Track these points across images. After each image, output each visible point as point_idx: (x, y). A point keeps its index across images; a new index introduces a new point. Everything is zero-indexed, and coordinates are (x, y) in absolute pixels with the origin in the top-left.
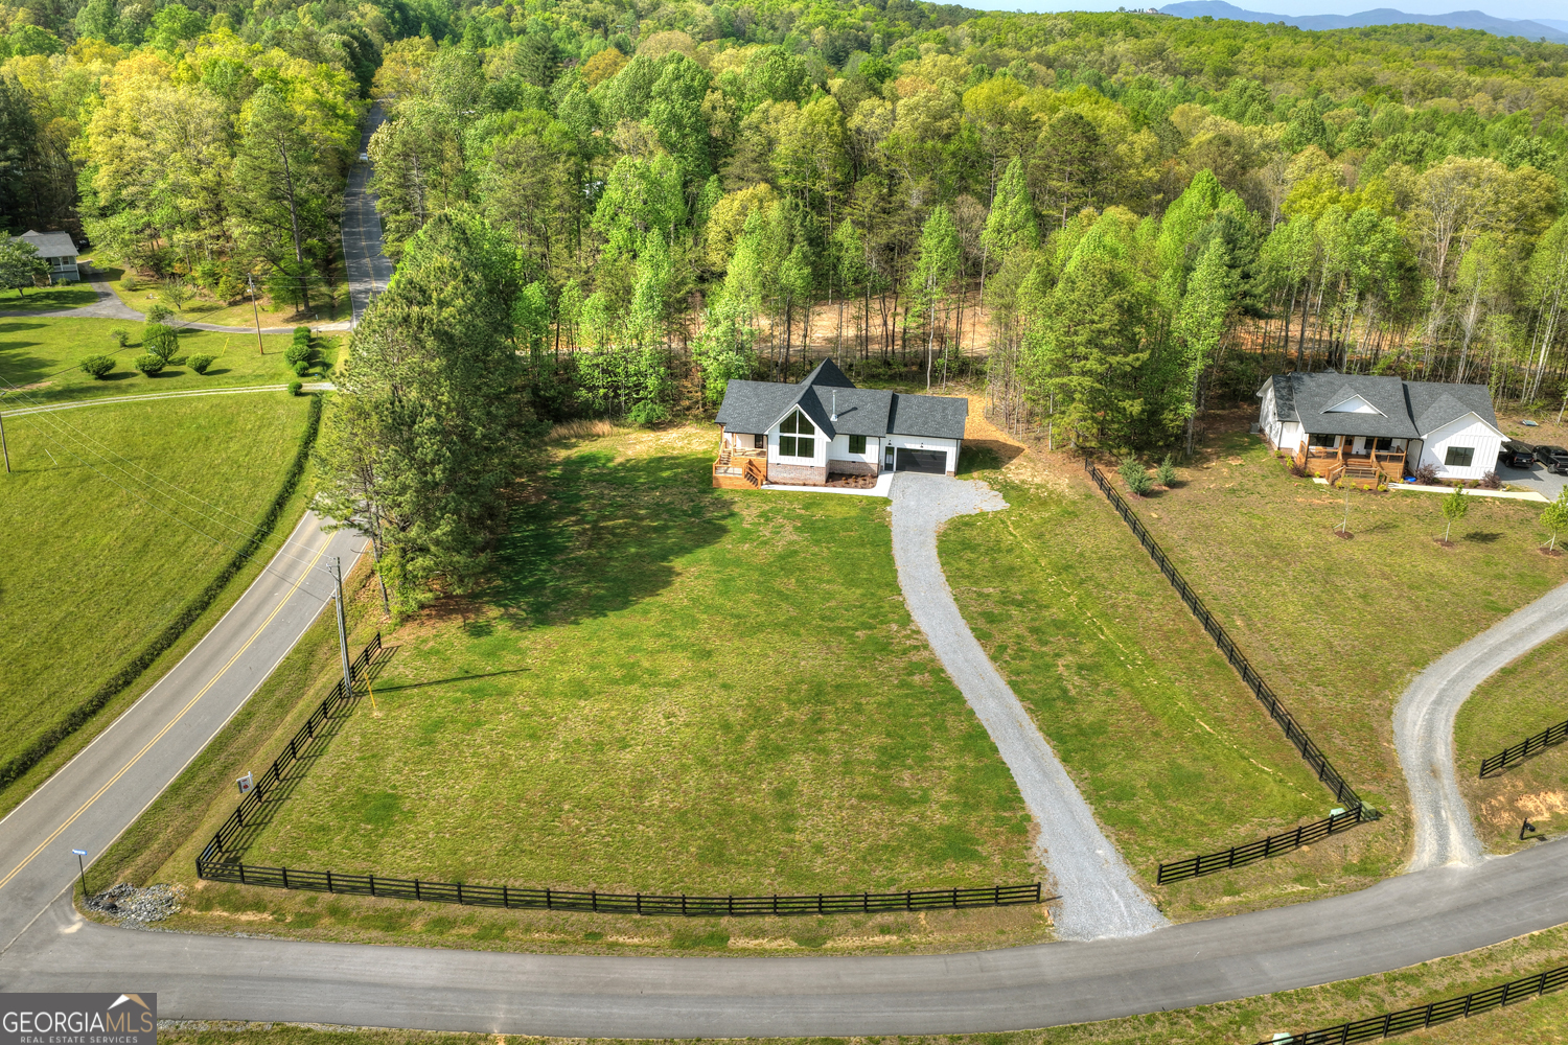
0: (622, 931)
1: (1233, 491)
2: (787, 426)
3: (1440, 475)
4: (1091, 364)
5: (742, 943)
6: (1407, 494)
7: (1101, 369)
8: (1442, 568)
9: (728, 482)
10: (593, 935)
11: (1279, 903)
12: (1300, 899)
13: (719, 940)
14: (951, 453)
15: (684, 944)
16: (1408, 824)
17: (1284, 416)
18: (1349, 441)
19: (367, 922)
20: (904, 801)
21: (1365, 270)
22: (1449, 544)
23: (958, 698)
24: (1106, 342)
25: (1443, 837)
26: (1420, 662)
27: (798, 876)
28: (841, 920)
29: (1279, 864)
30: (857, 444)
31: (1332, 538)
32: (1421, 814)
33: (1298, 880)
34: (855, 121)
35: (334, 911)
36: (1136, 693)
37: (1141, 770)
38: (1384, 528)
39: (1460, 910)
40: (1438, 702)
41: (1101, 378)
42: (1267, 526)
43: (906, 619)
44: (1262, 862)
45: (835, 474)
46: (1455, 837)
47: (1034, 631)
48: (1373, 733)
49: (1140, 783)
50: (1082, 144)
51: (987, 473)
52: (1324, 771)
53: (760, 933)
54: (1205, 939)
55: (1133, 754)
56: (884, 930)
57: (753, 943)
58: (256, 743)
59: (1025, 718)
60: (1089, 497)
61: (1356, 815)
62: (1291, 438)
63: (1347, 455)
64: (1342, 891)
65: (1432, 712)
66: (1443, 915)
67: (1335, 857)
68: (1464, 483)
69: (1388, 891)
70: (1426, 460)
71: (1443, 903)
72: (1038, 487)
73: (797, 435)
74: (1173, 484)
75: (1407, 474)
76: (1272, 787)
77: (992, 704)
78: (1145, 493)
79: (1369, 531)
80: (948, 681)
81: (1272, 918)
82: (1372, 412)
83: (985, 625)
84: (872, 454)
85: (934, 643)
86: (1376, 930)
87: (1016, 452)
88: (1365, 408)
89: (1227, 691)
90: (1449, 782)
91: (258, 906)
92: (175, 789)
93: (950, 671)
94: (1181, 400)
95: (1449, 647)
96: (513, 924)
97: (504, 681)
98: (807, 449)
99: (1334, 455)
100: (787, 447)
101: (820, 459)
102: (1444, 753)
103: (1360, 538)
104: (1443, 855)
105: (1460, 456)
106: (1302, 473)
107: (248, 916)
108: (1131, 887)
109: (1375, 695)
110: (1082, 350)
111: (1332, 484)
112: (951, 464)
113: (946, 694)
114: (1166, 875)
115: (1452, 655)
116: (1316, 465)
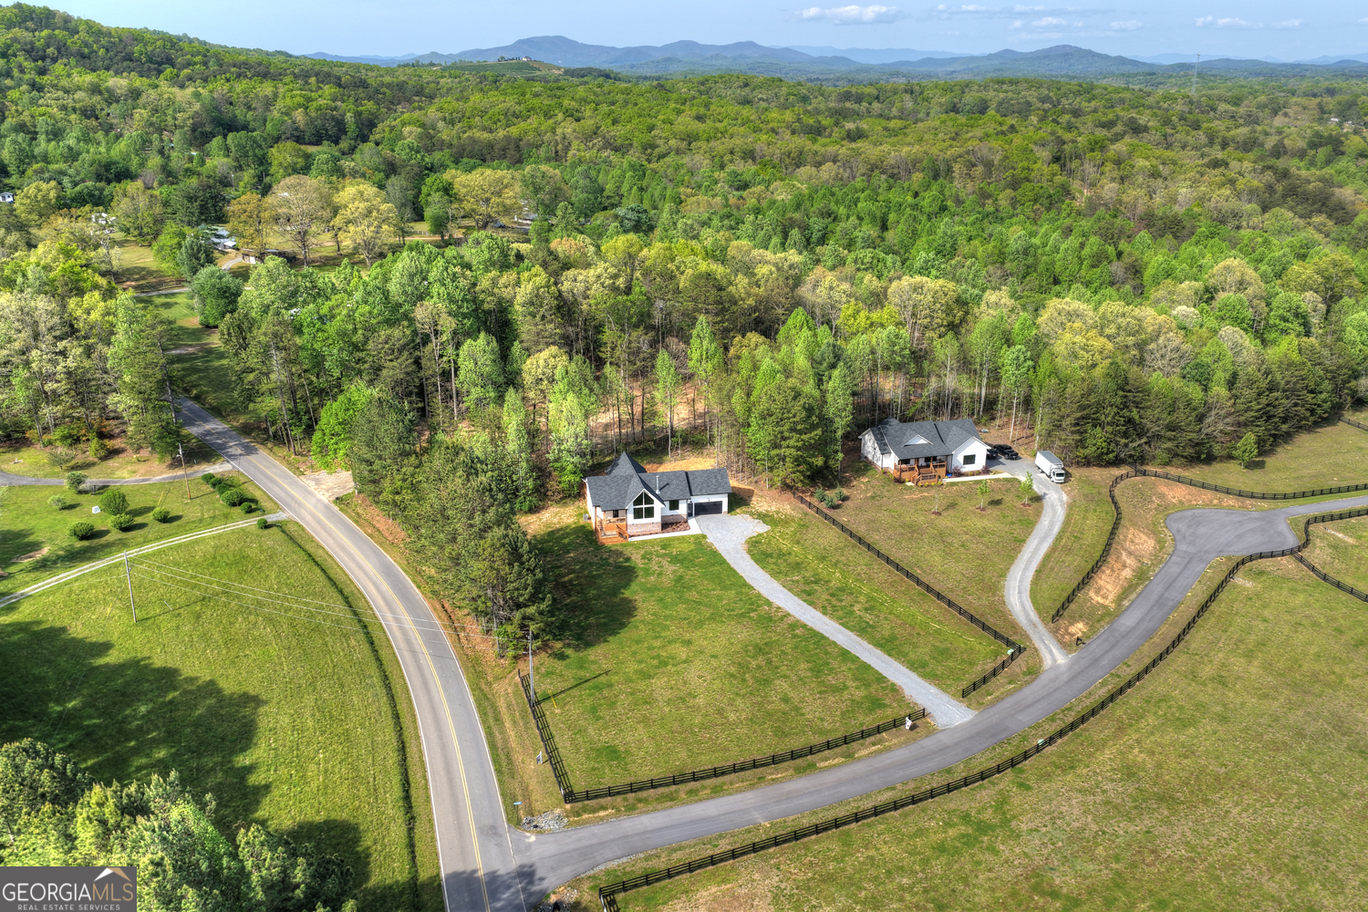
0: (770, 773)
1: (873, 498)
2: (638, 502)
3: (963, 470)
4: (792, 442)
5: (823, 764)
6: (953, 484)
7: (800, 444)
8: (986, 523)
9: (609, 540)
10: (761, 778)
11: (1009, 694)
12: (1016, 690)
13: (812, 766)
14: (725, 500)
15: (800, 771)
16: (1036, 650)
17: (884, 451)
18: (917, 459)
19: (660, 799)
20: (837, 690)
21: (898, 359)
22: (983, 509)
23: (823, 637)
24: (799, 427)
25: (1051, 652)
26: (1003, 574)
27: (821, 732)
28: (854, 745)
29: (1001, 678)
30: (674, 505)
31: (933, 517)
32: (1038, 644)
33: (1010, 683)
34: (566, 286)
35: (640, 800)
36: (898, 617)
37: (923, 651)
38: (952, 506)
39: (1073, 678)
40: (1020, 592)
41: (798, 449)
42: (900, 515)
43: (769, 603)
44: (993, 679)
45: (666, 525)
46: (1055, 651)
47: (832, 595)
48: (1001, 610)
49: (927, 658)
50: (714, 291)
51: (744, 508)
52: (997, 635)
53: (826, 759)
54: (993, 715)
55: (915, 646)
56: (874, 744)
57: (827, 763)
58: (506, 741)
59: (859, 639)
60: (806, 514)
61: (1020, 650)
62: (890, 462)
63: (919, 467)
64: (1028, 683)
65: (1020, 597)
66: (1067, 683)
67: (1018, 670)
68: (973, 474)
69: (1043, 679)
70: (955, 464)
71: (1065, 678)
72: (778, 513)
73: (644, 506)
74: (845, 499)
75: (948, 473)
76: (978, 647)
78: (835, 507)
79: (946, 509)
80: (811, 629)
81: (1010, 701)
82: (925, 443)
83: (808, 596)
84: (683, 509)
85: (791, 612)
86: (1049, 694)
87: (751, 493)
88: (922, 441)
89: (936, 608)
90: (1041, 627)
91: (603, 808)
92: (499, 772)
93: (810, 624)
94: (836, 452)
95: (1011, 564)
96: (724, 784)
97: (603, 679)
98: (650, 513)
99: (912, 469)
100: (638, 514)
101: (657, 518)
102: (1033, 615)
103: (944, 514)
104: (1055, 660)
105: (969, 459)
106: (899, 481)
107: (602, 814)
108: (954, 702)
109: (994, 595)
110: (786, 434)
111: (916, 485)
112: (725, 507)
113: (819, 638)
114: (965, 694)
115: (1013, 568)
116: (905, 476)
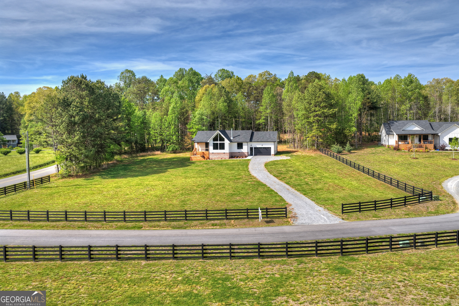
2: (215, 139)
3: (447, 148)
5: (148, 229)
9: (195, 158)
13: (137, 228)
14: (273, 147)
17: (389, 133)
29: (398, 211)
30: (240, 146)
38: (429, 157)
45: (232, 156)
51: (286, 154)
56: (214, 225)
59: (290, 188)
60: (321, 156)
62: (392, 139)
67: (423, 209)
70: (441, 143)
73: (219, 142)
74: (351, 153)
77: (277, 186)
78: (341, 154)
79: (424, 158)
82: (420, 129)
83: (278, 175)
84: (245, 149)
85: (258, 178)
88: (417, 129)
93: (263, 182)
94: (351, 127)
98: (222, 147)
99: (408, 143)
100: (215, 147)
101: (227, 150)
103: (421, 159)
106: (397, 149)
108: (330, 215)
110: (313, 109)
111: (409, 151)
112: (273, 151)
114: (345, 209)
116: (402, 147)
